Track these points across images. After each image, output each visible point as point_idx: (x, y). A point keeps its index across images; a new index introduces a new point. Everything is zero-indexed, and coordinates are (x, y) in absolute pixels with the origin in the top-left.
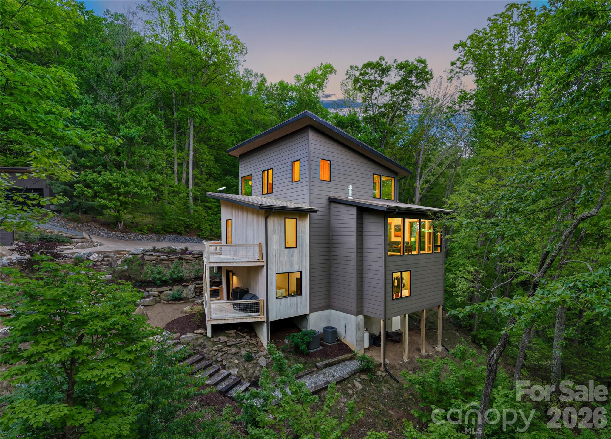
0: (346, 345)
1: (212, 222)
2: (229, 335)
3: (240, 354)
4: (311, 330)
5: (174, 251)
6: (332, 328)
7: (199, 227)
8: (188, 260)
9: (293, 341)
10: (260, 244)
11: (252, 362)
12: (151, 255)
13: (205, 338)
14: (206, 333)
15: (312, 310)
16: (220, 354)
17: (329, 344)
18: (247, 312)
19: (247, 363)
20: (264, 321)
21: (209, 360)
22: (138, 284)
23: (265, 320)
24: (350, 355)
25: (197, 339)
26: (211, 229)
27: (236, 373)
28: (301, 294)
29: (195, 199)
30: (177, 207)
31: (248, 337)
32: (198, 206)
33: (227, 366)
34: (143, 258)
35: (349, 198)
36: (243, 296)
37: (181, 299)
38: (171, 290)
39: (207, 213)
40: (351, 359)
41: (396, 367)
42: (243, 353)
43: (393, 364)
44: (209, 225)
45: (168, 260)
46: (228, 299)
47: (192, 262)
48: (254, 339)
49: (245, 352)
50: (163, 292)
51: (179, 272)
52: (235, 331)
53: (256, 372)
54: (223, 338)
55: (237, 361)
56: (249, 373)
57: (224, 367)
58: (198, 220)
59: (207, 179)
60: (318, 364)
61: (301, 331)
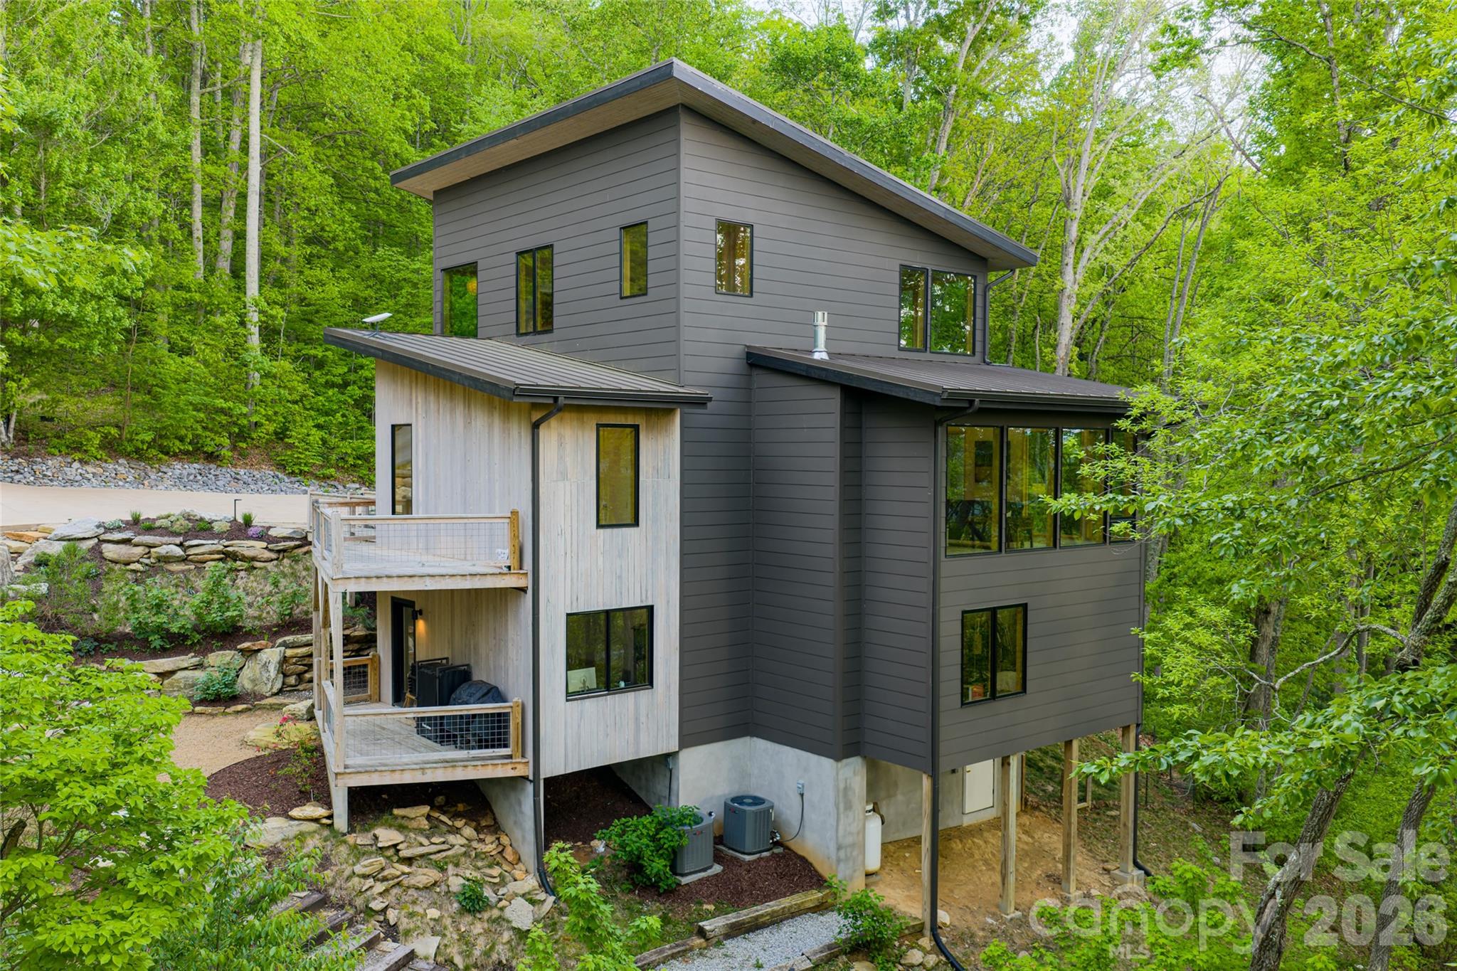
0: (803, 860)
1: (327, 414)
2: (404, 822)
3: (444, 888)
4: (687, 808)
5: (202, 528)
6: (757, 801)
7: (281, 435)
8: (254, 559)
9: (623, 846)
10: (514, 513)
11: (486, 915)
12: (127, 542)
13: (326, 833)
14: (330, 817)
15: (687, 739)
16: (380, 887)
17: (747, 858)
18: (467, 745)
19: (469, 918)
20: (525, 778)
21: (342, 907)
22: (87, 645)
23: (529, 772)
24: (814, 896)
25: (301, 837)
26: (324, 442)
27: (432, 952)
28: (651, 684)
29: (269, 333)
30: (206, 363)
31: (469, 831)
32: (275, 358)
33: (401, 928)
34: (96, 552)
35: (817, 356)
36: (453, 689)
37: (234, 699)
38: (199, 666)
39: (309, 380)
40: (821, 908)
41: (972, 936)
42: (456, 883)
43: (962, 926)
44: (319, 427)
45: (185, 560)
46: (398, 699)
47: (270, 566)
48: (489, 839)
49: (462, 881)
50: (173, 672)
51: (225, 603)
52: (425, 809)
53: (499, 948)
54: (387, 836)
55: (433, 913)
56: (477, 953)
57: (392, 932)
58: (281, 409)
59: (309, 260)
60: (707, 925)
61: (649, 811)
